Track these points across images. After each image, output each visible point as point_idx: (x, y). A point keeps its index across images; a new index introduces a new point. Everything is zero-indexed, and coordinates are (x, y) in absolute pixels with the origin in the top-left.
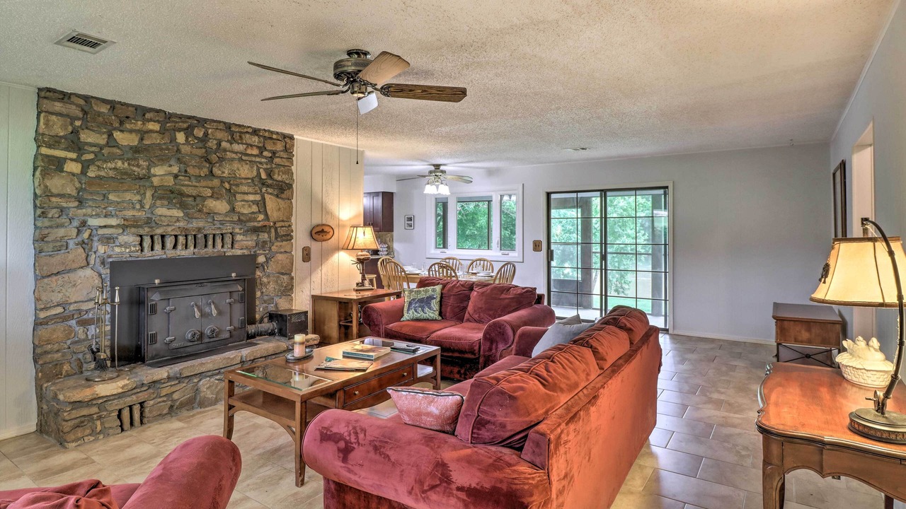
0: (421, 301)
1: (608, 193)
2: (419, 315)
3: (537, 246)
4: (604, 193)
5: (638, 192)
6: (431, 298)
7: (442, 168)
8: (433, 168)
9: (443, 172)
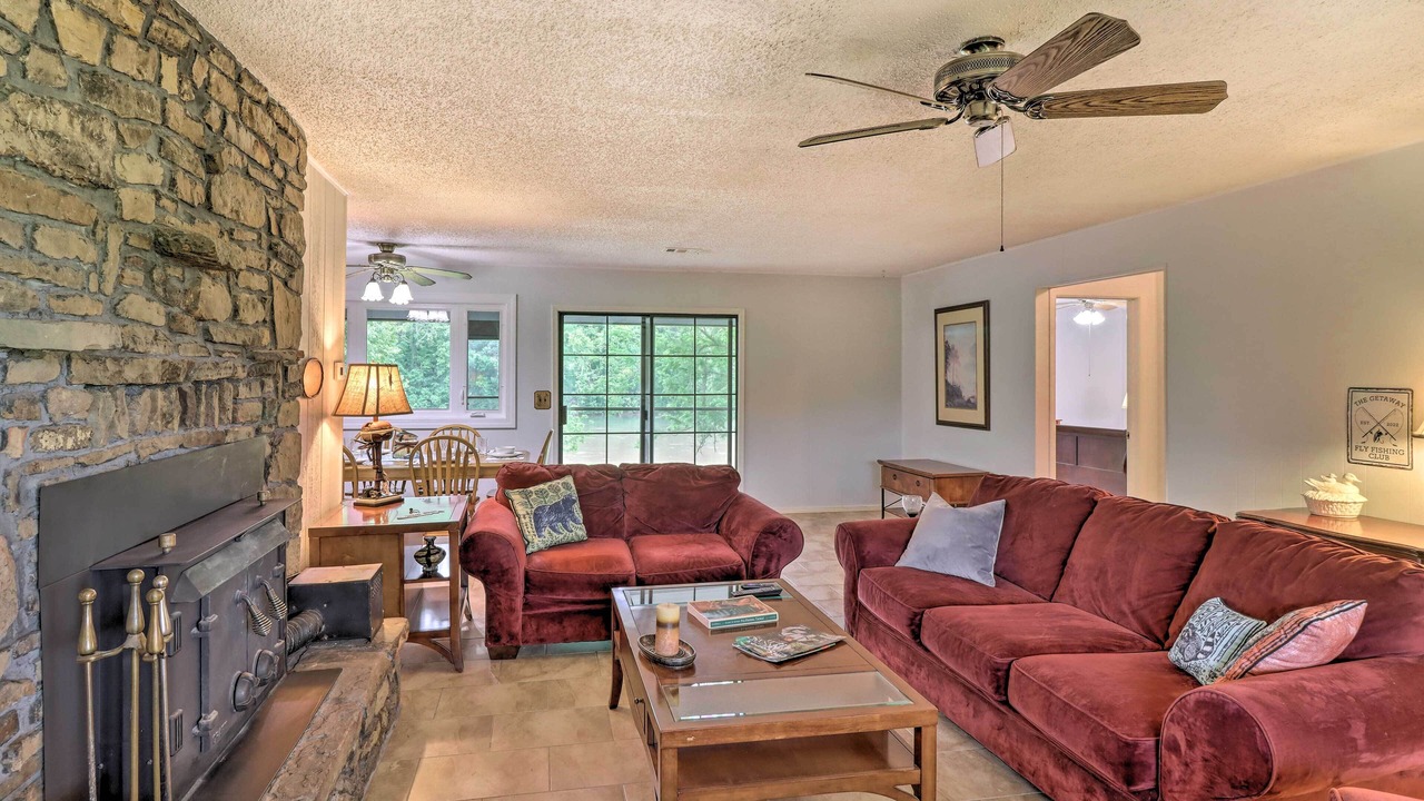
0: (555, 508)
1: (656, 320)
2: (562, 536)
3: (541, 401)
4: (648, 319)
5: (699, 321)
6: (568, 501)
7: (397, 251)
8: (377, 250)
9: (401, 259)
